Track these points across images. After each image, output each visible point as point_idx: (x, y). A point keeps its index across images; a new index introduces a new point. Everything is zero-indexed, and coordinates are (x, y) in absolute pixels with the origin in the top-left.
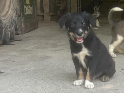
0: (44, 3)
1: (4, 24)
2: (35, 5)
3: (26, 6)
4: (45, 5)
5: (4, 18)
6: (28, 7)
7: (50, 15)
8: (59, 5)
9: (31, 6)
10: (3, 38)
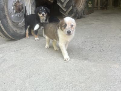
5: (79, 9)
8: (104, 3)
10: (77, 16)
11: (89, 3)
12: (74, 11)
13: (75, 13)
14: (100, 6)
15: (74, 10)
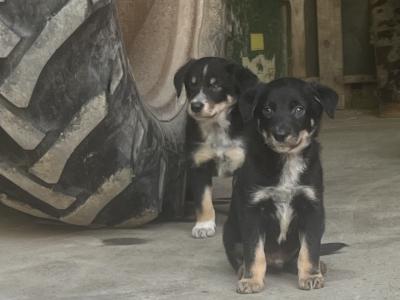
0: (322, 34)
1: (166, 140)
2: (285, 52)
3: (251, 59)
4: (327, 43)
5: (166, 117)
6: (256, 60)
7: (346, 85)
8: (385, 42)
9: (269, 58)
10: (160, 196)
11: (252, 55)
12: (125, 150)
13: (132, 164)
14: (346, 72)
15: (127, 132)
